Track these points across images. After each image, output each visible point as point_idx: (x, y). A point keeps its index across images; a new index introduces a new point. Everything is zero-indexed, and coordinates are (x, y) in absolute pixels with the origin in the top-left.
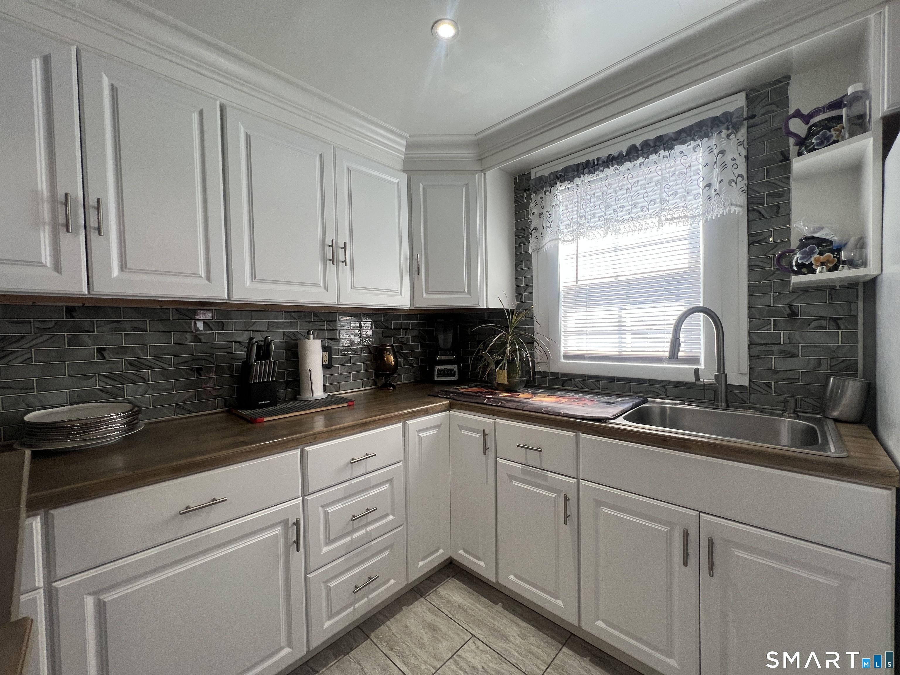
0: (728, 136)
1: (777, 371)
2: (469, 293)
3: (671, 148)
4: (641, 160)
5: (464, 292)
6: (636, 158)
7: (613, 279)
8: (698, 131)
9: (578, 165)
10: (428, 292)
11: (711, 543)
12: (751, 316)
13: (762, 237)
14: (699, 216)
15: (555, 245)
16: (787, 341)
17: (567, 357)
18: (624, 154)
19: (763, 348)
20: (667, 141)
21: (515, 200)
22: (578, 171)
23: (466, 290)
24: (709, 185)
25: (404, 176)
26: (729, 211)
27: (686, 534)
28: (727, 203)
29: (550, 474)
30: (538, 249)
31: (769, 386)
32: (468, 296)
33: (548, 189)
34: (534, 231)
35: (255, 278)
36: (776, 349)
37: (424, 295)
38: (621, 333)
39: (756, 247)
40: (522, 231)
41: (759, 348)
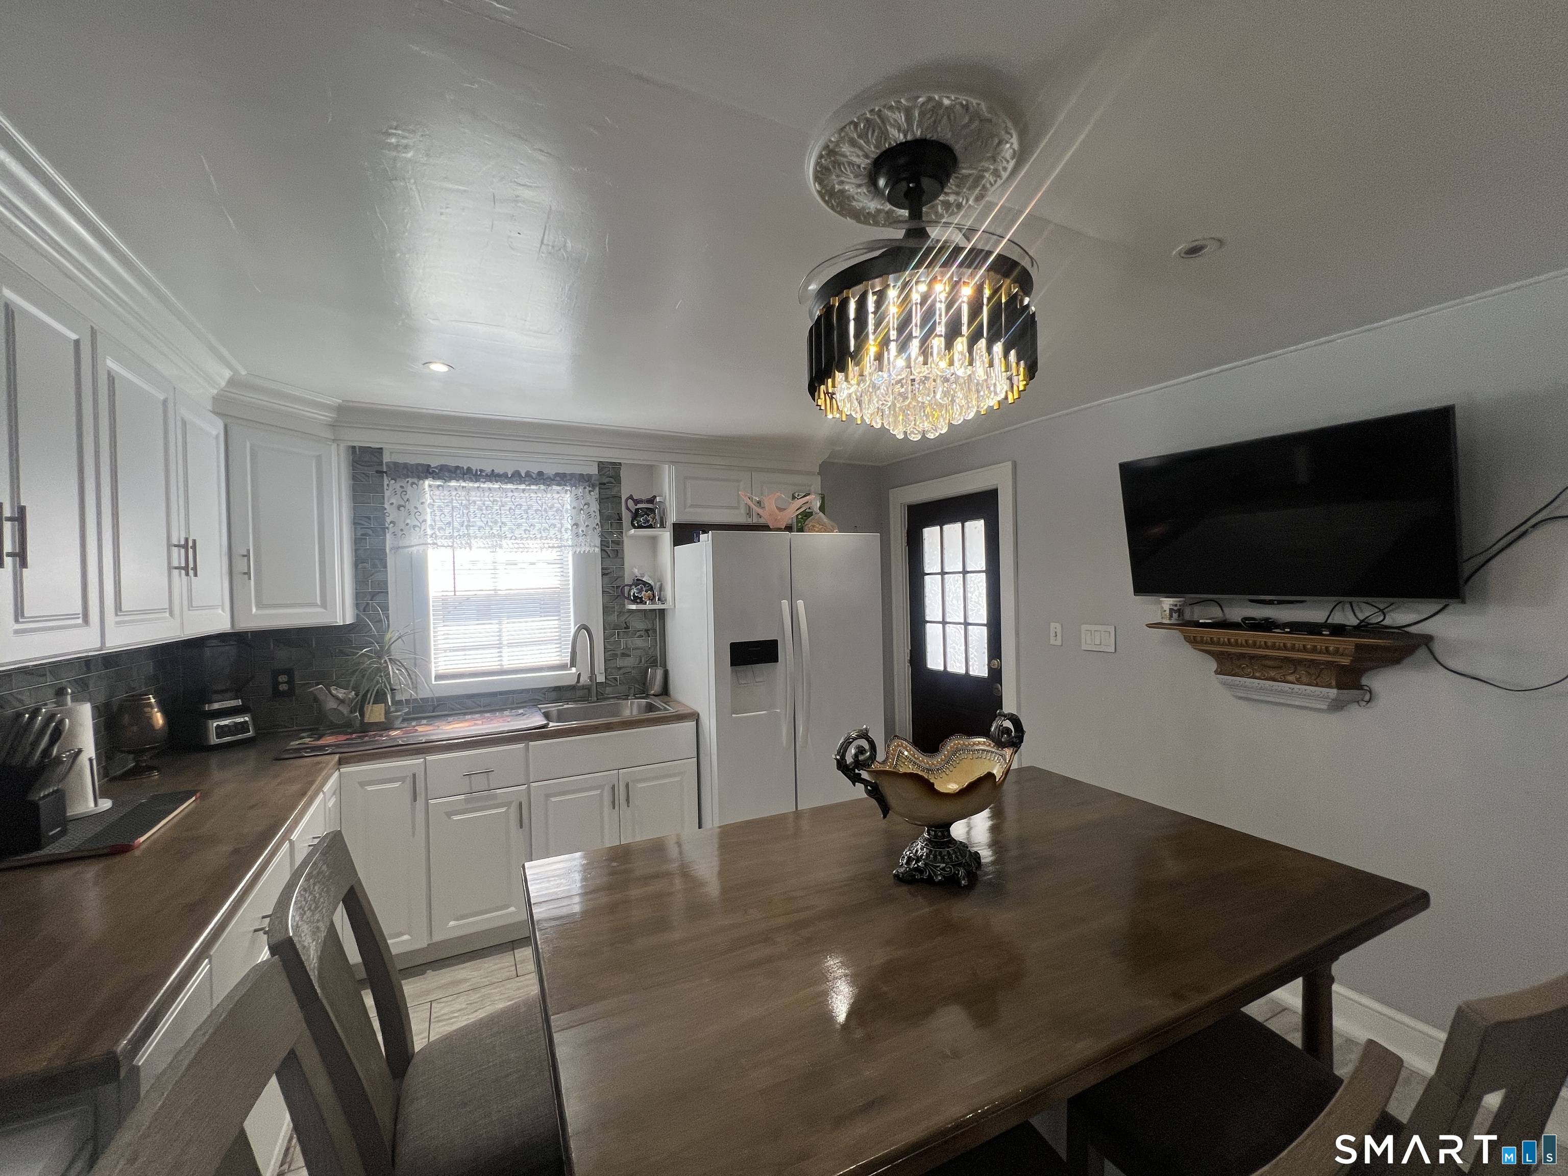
0: (590, 491)
1: (620, 668)
2: (324, 605)
3: (549, 485)
4: (523, 487)
5: (315, 605)
6: (518, 482)
7: (493, 592)
8: (569, 480)
9: (457, 468)
10: (258, 607)
11: (627, 786)
12: (605, 629)
13: (609, 571)
14: (569, 546)
15: (424, 550)
16: (625, 647)
17: (439, 677)
18: (510, 476)
19: (612, 652)
20: (546, 478)
21: (354, 476)
22: (455, 472)
23: (319, 602)
24: (576, 525)
25: (220, 424)
26: (594, 550)
27: (613, 788)
28: (592, 544)
29: (499, 791)
30: (396, 549)
31: (616, 679)
32: (323, 610)
33: (415, 480)
34: (392, 525)
35: (121, 610)
36: (619, 653)
37: (254, 610)
38: (500, 646)
39: (606, 578)
40: (368, 520)
41: (609, 653)
